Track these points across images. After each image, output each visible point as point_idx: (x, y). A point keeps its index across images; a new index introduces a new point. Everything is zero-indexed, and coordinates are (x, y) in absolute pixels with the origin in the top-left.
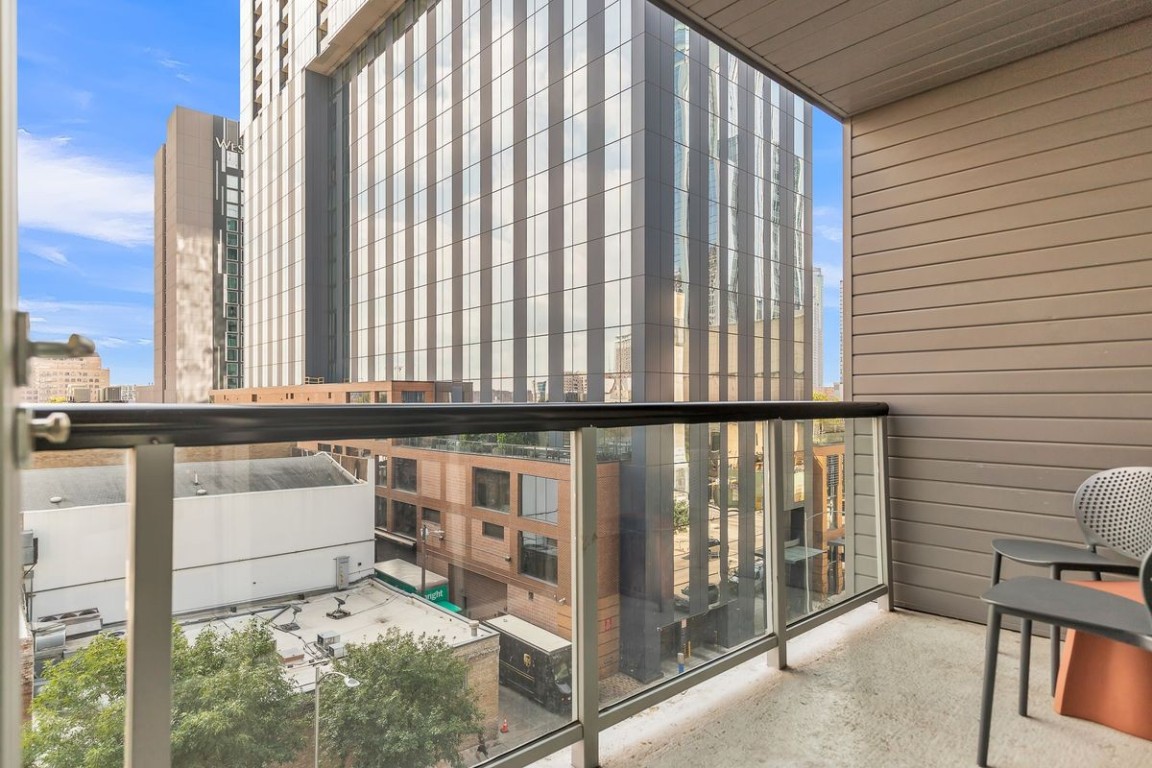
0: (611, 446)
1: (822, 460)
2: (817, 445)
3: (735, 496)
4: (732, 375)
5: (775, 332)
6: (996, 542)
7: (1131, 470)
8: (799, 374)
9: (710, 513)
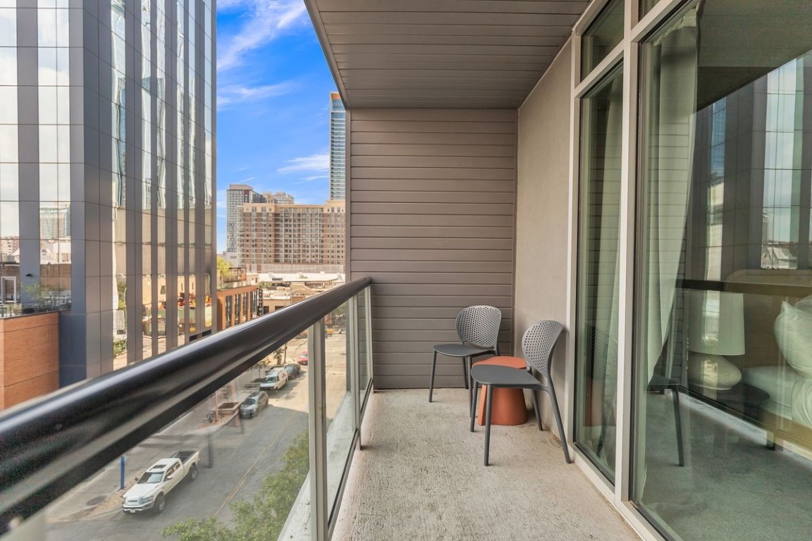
0: (48, 300)
1: (222, 299)
2: (219, 290)
3: (162, 327)
4: (162, 245)
5: (192, 218)
6: (435, 347)
7: (483, 307)
8: (208, 245)
9: (144, 342)
